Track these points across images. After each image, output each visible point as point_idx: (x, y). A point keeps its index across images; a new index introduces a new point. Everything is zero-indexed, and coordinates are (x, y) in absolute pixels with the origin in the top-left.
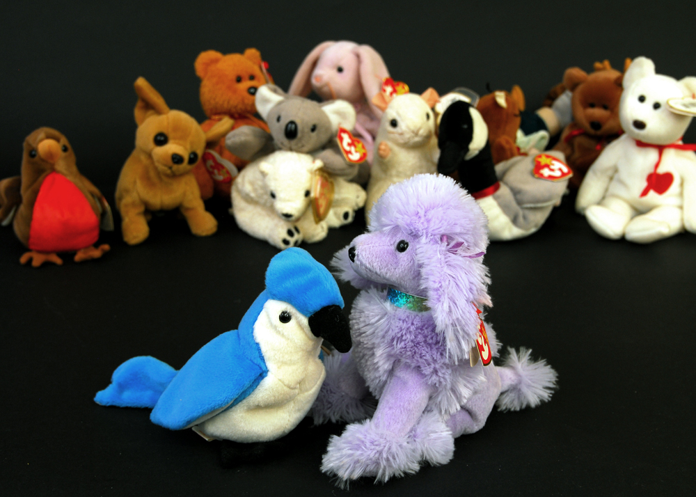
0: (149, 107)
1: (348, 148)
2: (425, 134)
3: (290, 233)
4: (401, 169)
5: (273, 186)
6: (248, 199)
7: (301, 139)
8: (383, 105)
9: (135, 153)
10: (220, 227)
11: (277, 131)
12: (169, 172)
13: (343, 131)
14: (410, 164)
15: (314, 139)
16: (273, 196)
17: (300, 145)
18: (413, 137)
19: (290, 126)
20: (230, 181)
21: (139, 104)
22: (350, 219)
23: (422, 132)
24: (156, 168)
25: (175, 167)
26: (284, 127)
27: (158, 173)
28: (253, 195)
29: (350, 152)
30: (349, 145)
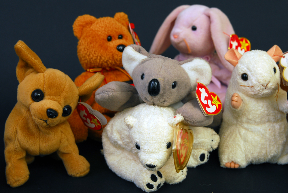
0: (28, 66)
1: (205, 102)
2: (273, 87)
3: (154, 178)
4: (251, 117)
5: (137, 138)
7: (162, 95)
8: (235, 61)
9: (17, 105)
10: (92, 168)
11: (142, 87)
12: (45, 124)
13: (201, 86)
14: (259, 112)
15: (175, 94)
17: (162, 100)
18: (263, 90)
19: (153, 83)
21: (20, 63)
22: (206, 160)
23: (270, 85)
24: (33, 121)
25: (50, 120)
26: (147, 85)
28: (120, 142)
29: (207, 106)
30: (206, 98)
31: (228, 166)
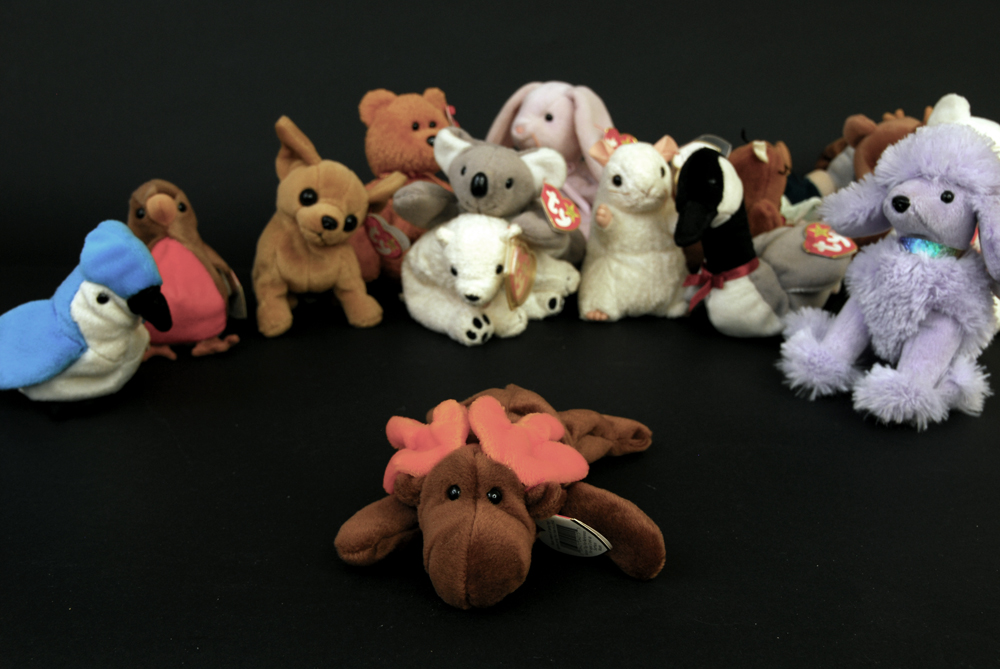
0: (295, 155)
1: (555, 211)
2: (658, 194)
3: (477, 323)
4: (626, 242)
5: (454, 258)
6: (424, 279)
7: (492, 197)
8: (603, 157)
9: (276, 217)
10: (386, 315)
11: (461, 187)
12: (318, 240)
13: (551, 189)
14: (638, 235)
15: (509, 199)
16: (454, 272)
17: (491, 205)
18: (643, 198)
19: (477, 179)
20: (400, 255)
21: (282, 152)
22: (558, 308)
23: (654, 191)
24: (301, 236)
25: (326, 234)
26: (469, 181)
27: (305, 243)
28: (428, 273)
29: (558, 216)
30: (556, 206)
31: (591, 316)
